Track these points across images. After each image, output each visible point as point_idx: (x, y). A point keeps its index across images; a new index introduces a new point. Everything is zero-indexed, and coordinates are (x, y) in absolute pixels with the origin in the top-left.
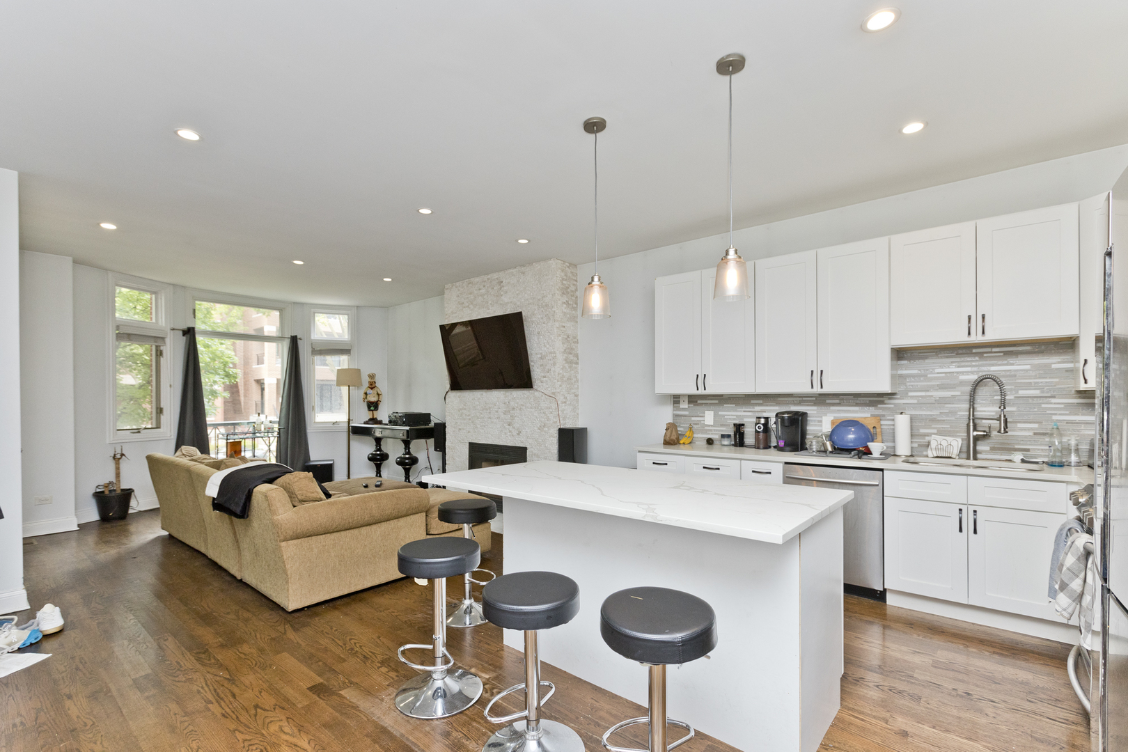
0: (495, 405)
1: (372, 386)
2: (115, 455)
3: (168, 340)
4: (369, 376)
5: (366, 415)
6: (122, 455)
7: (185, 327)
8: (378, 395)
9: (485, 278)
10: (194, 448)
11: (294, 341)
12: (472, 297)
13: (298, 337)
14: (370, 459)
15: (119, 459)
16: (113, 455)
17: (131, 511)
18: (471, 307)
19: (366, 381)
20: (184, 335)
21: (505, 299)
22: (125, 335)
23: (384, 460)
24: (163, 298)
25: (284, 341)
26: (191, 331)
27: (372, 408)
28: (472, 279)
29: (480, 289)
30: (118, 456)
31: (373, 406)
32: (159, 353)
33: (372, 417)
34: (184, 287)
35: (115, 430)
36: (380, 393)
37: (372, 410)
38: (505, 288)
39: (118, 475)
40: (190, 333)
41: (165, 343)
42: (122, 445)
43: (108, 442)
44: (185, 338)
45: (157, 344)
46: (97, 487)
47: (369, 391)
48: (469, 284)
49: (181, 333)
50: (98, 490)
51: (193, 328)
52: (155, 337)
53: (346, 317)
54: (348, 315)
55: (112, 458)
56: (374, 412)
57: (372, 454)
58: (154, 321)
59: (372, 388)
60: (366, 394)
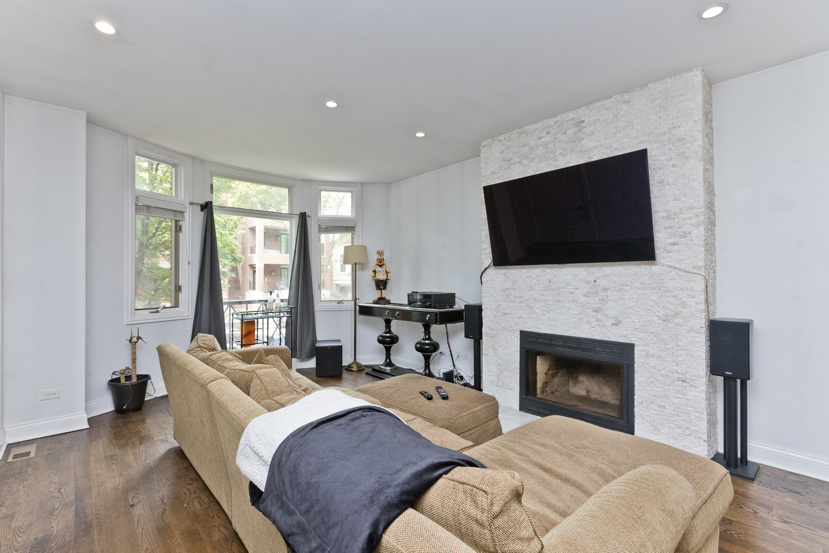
0: (568, 284)
1: (381, 263)
2: (131, 338)
3: (186, 215)
4: (378, 253)
5: (376, 295)
6: (139, 338)
7: (203, 202)
8: (387, 273)
9: (551, 121)
10: (212, 336)
11: (303, 217)
12: (526, 149)
13: (307, 214)
14: (380, 341)
15: (136, 342)
16: (129, 339)
17: (147, 398)
18: (525, 162)
19: (373, 258)
20: (202, 210)
21: (587, 143)
22: (145, 208)
23: (394, 343)
24: (183, 171)
25: (293, 218)
26: (209, 206)
27: (382, 287)
28: (526, 128)
29: (540, 138)
30: (135, 340)
31: (381, 285)
32: (178, 229)
33: (380, 297)
34: (202, 161)
35: (133, 310)
36: (388, 271)
37: (381, 290)
38: (589, 129)
39: (134, 361)
40: (207, 207)
41: (184, 217)
42: (138, 326)
43: (125, 323)
44: (202, 213)
45: (176, 218)
46: (113, 373)
47: (378, 269)
48: (521, 134)
49: (199, 208)
50: (115, 377)
51: (211, 203)
52: (174, 211)
53: (350, 194)
54: (351, 192)
55: (128, 341)
56: (383, 291)
57: (381, 336)
58: (174, 194)
59: (381, 266)
60: (375, 271)
